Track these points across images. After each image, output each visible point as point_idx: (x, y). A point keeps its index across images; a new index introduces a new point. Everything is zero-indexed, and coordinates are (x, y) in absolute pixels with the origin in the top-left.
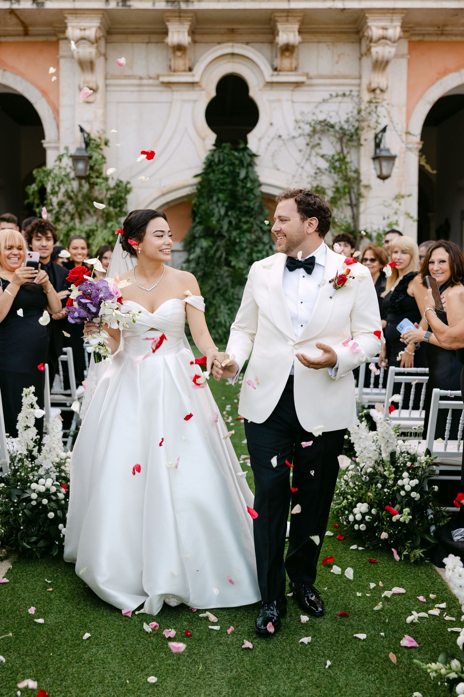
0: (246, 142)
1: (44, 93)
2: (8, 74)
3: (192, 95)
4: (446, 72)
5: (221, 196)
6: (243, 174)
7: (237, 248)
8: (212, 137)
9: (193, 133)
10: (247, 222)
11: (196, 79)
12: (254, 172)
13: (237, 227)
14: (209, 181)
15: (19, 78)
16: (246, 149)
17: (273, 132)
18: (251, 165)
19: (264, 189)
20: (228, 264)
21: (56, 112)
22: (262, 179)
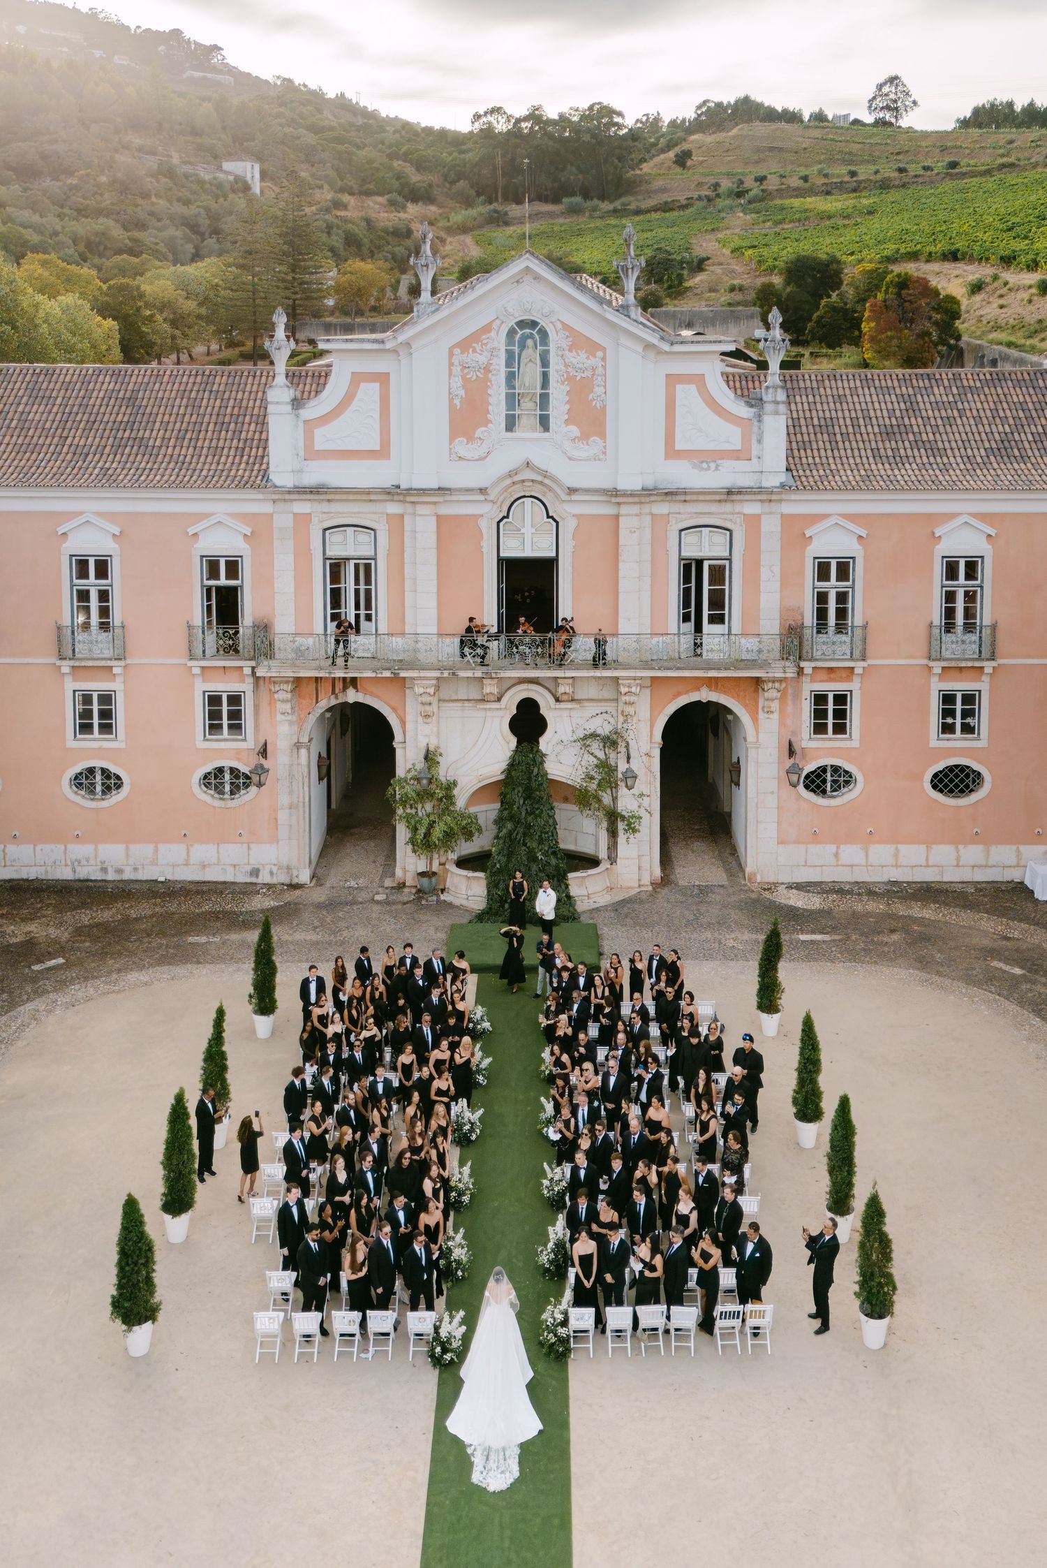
0: (538, 743)
1: (394, 709)
2: (368, 696)
3: (500, 713)
4: (678, 694)
5: (520, 789)
6: (536, 770)
7: (532, 831)
8: (513, 741)
9: (500, 738)
10: (538, 809)
11: (503, 706)
12: (543, 768)
13: (532, 813)
14: (512, 777)
15: (376, 699)
16: (538, 751)
17: (556, 738)
18: (542, 763)
19: (549, 777)
20: (525, 844)
21: (403, 723)
22: (549, 771)
